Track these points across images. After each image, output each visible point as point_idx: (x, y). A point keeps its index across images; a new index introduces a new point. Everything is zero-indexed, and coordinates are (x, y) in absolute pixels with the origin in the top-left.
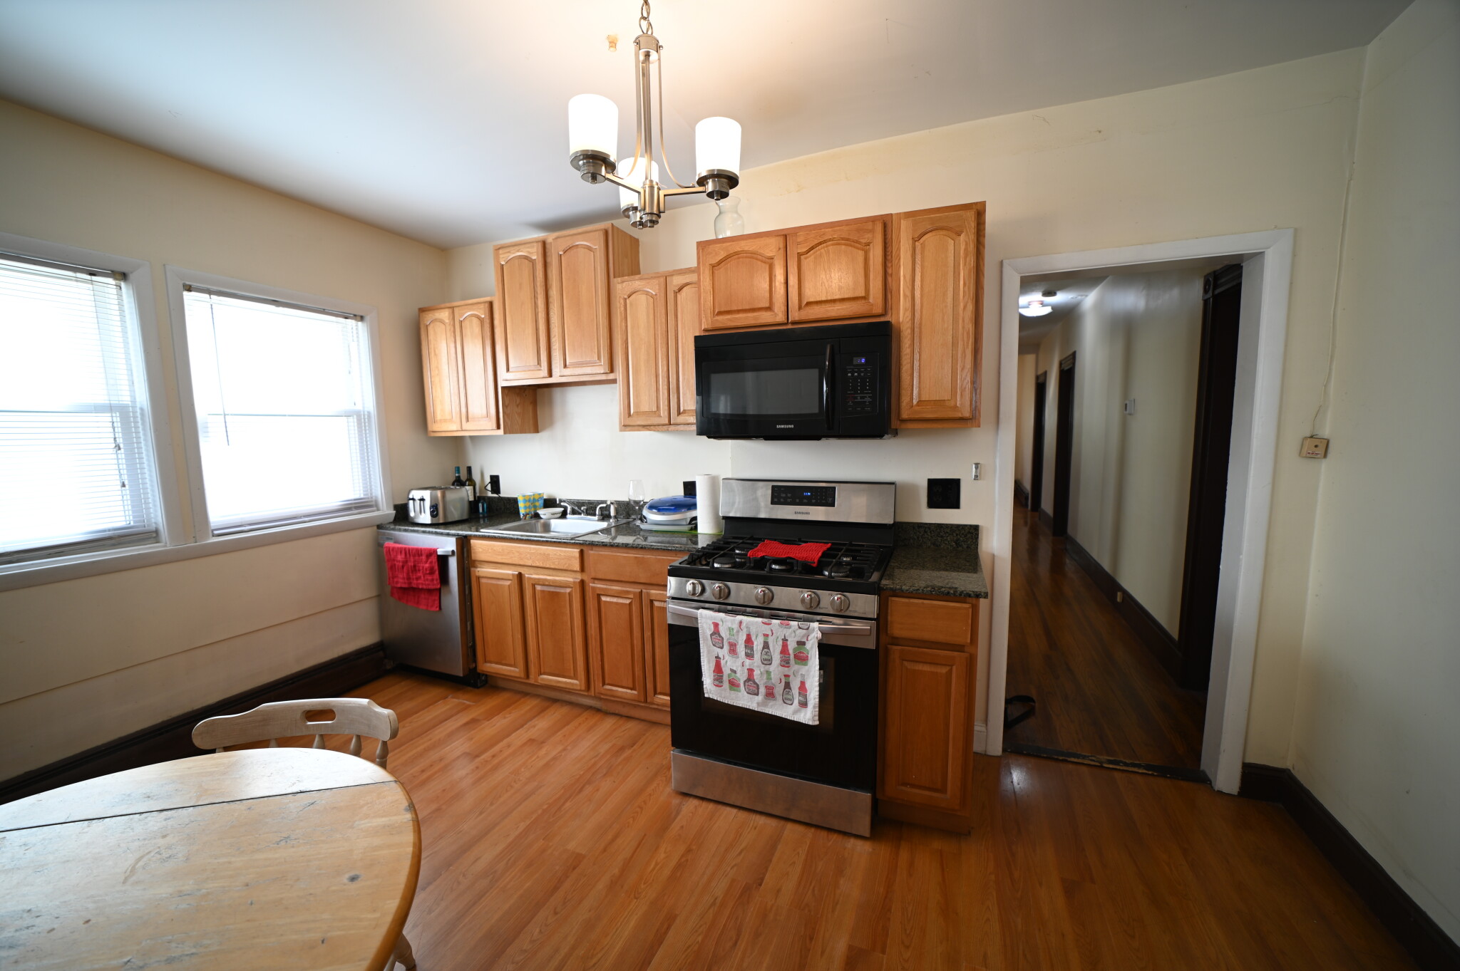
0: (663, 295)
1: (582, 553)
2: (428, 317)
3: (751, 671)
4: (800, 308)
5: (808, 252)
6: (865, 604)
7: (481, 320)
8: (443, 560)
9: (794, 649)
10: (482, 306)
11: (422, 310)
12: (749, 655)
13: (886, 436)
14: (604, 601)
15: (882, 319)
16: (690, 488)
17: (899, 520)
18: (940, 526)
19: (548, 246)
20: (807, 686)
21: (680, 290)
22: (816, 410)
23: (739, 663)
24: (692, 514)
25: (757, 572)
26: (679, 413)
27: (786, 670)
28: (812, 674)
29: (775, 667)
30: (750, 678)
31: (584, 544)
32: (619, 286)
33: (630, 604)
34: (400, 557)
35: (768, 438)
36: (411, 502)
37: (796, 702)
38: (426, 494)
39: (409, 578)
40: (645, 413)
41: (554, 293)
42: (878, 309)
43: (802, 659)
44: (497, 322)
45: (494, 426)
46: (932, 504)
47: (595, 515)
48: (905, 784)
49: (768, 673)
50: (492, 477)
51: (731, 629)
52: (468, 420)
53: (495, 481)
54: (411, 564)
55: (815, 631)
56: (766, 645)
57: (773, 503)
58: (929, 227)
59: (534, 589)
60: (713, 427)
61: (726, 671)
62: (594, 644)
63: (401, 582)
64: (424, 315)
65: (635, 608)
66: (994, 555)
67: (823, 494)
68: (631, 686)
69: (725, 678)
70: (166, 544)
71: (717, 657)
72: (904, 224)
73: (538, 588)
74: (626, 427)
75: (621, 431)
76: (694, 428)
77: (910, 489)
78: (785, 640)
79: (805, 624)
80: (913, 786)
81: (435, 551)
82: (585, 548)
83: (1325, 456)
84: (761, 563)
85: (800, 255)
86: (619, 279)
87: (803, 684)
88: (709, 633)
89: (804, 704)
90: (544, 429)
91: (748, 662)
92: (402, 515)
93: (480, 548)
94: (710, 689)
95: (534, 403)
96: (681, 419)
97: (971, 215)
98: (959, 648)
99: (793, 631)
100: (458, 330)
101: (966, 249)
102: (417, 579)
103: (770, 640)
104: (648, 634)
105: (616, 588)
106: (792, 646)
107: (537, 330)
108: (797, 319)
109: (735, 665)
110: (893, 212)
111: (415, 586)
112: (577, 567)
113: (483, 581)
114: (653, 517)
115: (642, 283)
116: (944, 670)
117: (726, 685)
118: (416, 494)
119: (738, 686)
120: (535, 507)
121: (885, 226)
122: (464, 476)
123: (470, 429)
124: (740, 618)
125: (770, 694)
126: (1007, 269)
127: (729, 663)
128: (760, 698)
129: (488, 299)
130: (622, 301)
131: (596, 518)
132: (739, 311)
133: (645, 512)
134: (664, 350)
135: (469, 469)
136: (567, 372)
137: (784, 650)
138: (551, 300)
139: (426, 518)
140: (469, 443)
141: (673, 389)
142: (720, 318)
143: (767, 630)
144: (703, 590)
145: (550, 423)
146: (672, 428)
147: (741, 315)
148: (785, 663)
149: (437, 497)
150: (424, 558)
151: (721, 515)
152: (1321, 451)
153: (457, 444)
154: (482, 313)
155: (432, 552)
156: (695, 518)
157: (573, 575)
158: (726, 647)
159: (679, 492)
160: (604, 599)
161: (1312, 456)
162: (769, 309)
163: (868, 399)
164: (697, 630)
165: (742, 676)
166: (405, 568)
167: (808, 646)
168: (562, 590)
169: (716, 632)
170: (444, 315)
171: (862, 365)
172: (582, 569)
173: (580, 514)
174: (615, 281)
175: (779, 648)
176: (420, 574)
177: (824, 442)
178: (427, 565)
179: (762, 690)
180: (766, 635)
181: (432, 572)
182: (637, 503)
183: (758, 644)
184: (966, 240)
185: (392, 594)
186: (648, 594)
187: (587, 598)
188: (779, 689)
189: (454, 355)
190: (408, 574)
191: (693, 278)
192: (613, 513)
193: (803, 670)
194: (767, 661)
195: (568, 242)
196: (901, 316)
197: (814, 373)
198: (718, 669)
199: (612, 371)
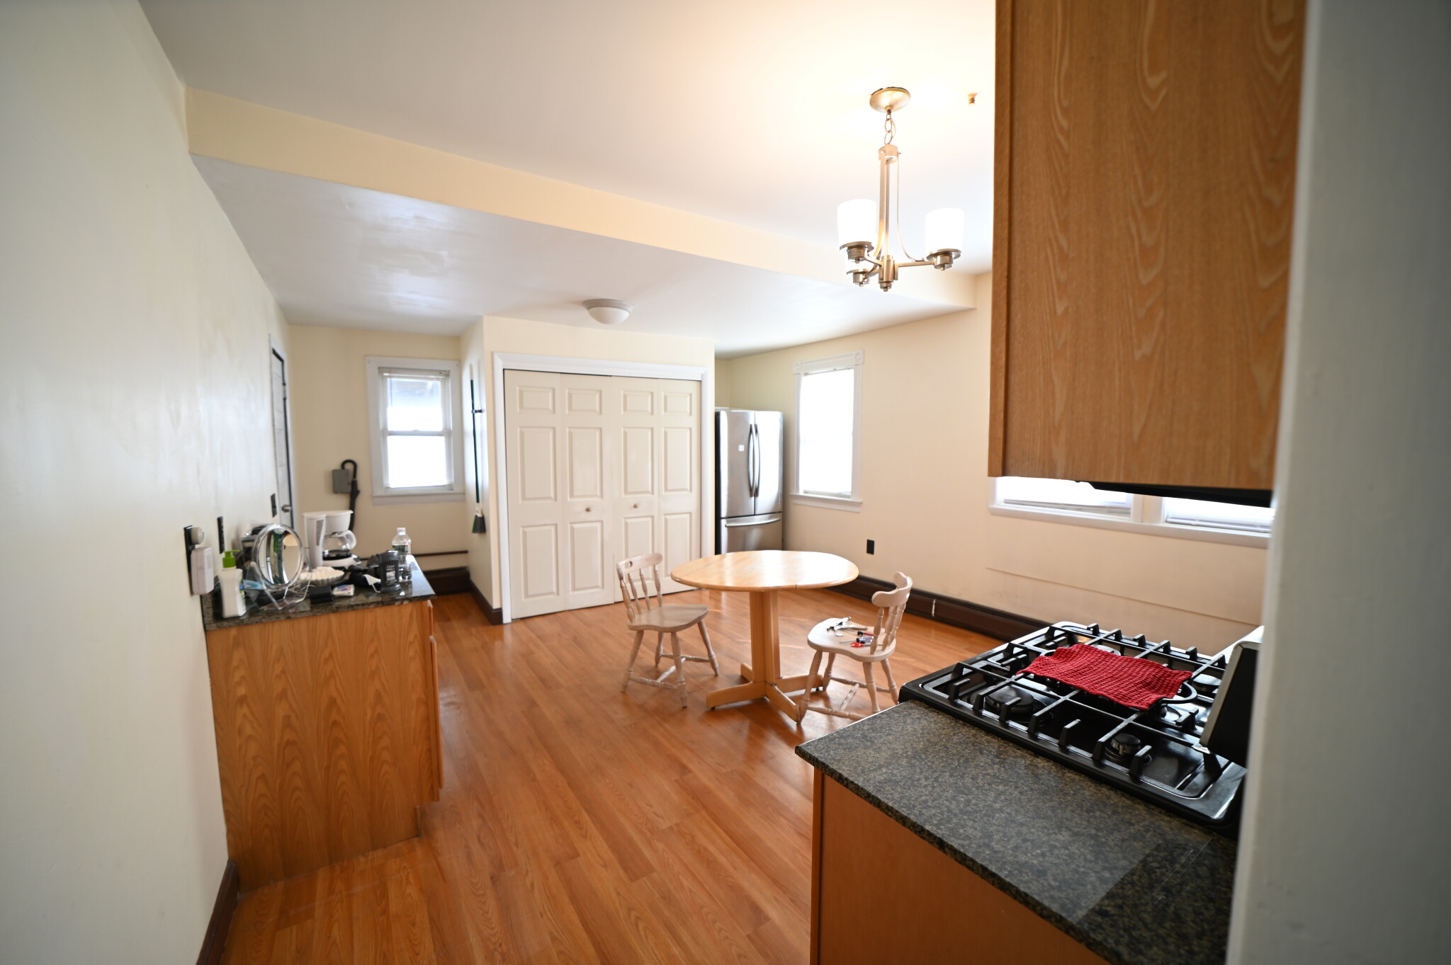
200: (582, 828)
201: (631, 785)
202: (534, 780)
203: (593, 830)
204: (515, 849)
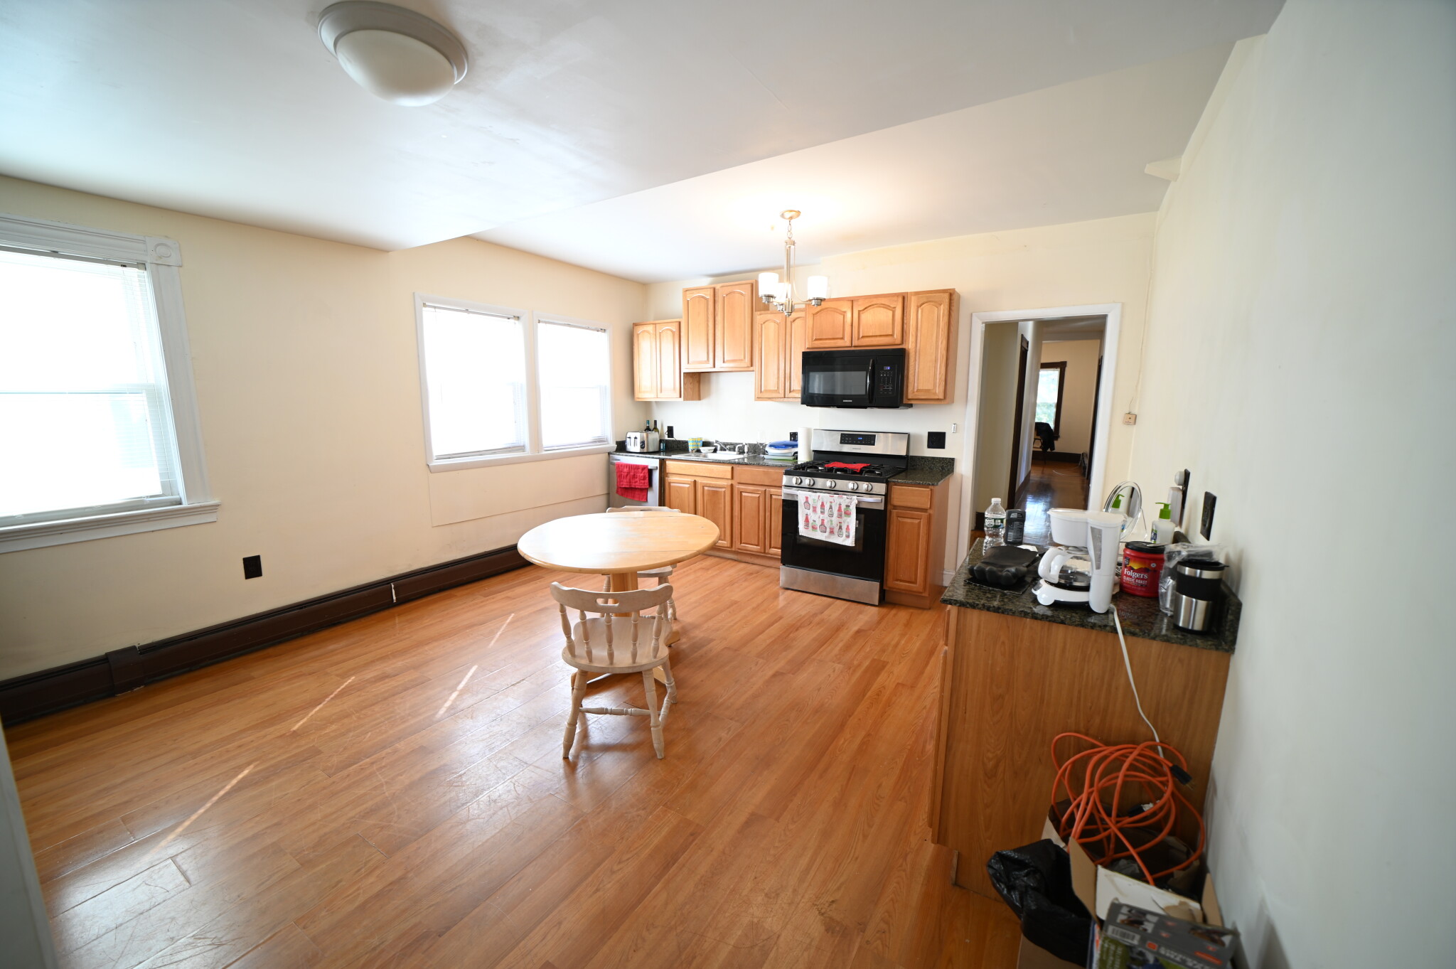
0: (784, 323)
1: (732, 468)
2: (640, 330)
3: (823, 520)
4: (858, 339)
5: (864, 310)
6: (880, 488)
7: (673, 332)
8: (650, 472)
9: (845, 509)
10: (674, 324)
11: (635, 325)
12: (823, 513)
13: (900, 408)
14: (745, 496)
15: (901, 347)
16: (794, 436)
17: (911, 454)
18: (933, 458)
19: (716, 291)
20: (850, 527)
21: (794, 321)
22: (864, 393)
23: (817, 516)
24: (795, 450)
25: (829, 474)
26: (790, 392)
27: (840, 520)
28: (852, 522)
29: (835, 519)
30: (822, 524)
31: (735, 463)
32: (758, 317)
33: (759, 497)
34: (626, 470)
35: (839, 407)
36: (628, 440)
37: (844, 536)
38: (638, 435)
39: (630, 482)
40: (770, 391)
41: (719, 318)
42: (899, 341)
43: (848, 514)
44: (682, 334)
45: (679, 395)
46: (930, 446)
47: (734, 451)
48: (897, 580)
49: (831, 521)
50: (669, 427)
51: (814, 500)
52: (661, 392)
53: (670, 430)
54: (632, 474)
55: (855, 499)
56: (831, 507)
57: (841, 443)
58: (925, 300)
59: (703, 489)
60: (809, 400)
61: (811, 521)
62: (736, 520)
63: (625, 484)
64: (636, 327)
65: (761, 499)
66: (962, 475)
67: (869, 439)
68: (757, 544)
69: (810, 525)
70: (528, 453)
71: (807, 515)
72: (913, 299)
73: (706, 488)
74: (759, 398)
75: (755, 400)
76: (800, 400)
77: (919, 437)
78: (840, 504)
79: (849, 497)
80: (901, 581)
81: (647, 466)
82: (734, 466)
83: (1135, 423)
84: (831, 470)
85: (859, 311)
86: (759, 313)
87: (848, 526)
88: (803, 502)
89: (848, 536)
90: (703, 398)
91: (822, 516)
92: (621, 447)
93: (671, 466)
94: (803, 531)
95: (699, 382)
96: (792, 395)
97: (947, 296)
98: (924, 510)
99: (844, 500)
100: (658, 336)
101: (943, 313)
102: (636, 482)
103: (833, 504)
104: (768, 514)
105: (751, 488)
106: (843, 507)
107: (708, 340)
108: (856, 344)
109: (815, 518)
110: (909, 291)
111: (633, 486)
112: (730, 477)
113: (672, 484)
114: (771, 451)
115: (772, 315)
116: (917, 521)
117: (810, 528)
118: (632, 435)
119: (816, 529)
120: (698, 445)
121: (904, 298)
122: (652, 427)
123: (662, 397)
124: (818, 494)
125: (832, 532)
126: (975, 318)
127: (812, 517)
128: (827, 534)
129: (678, 320)
130: (760, 326)
131: (736, 453)
132: (826, 339)
133: (767, 449)
134: (783, 355)
135: (655, 422)
136: (725, 365)
137: (840, 510)
138: (716, 322)
139: (638, 449)
140: (654, 406)
141: (788, 377)
142: (816, 342)
143: (831, 499)
144: (801, 482)
145: (708, 394)
146: (786, 399)
147: (827, 341)
148: (840, 516)
149: (643, 437)
150: (640, 470)
151: (812, 449)
152: (1132, 421)
153: (647, 406)
154: (675, 328)
155: (644, 468)
156: (796, 453)
157: (727, 481)
158: (811, 509)
159: (787, 439)
160: (744, 494)
161: (1128, 423)
162: (842, 338)
163: (891, 388)
164: (797, 502)
165: (818, 523)
166: (628, 477)
167: (851, 508)
168: (720, 490)
169: (807, 501)
170: (650, 328)
171: (888, 370)
172: (732, 478)
173: (725, 450)
174: (756, 314)
175: (837, 508)
176: (637, 480)
177: (869, 410)
178: (642, 475)
179: (828, 530)
180: (831, 502)
181: (644, 479)
182: (761, 444)
183: (827, 507)
184: (944, 309)
185: (617, 492)
186: (770, 491)
187: (734, 494)
188: (836, 529)
189: (654, 349)
190: (630, 480)
191: (802, 314)
192: (746, 450)
193: (848, 519)
194: (831, 515)
195: (730, 289)
196: (910, 345)
197: (865, 373)
198: (807, 520)
199: (752, 365)
200: (880, 691)
201: (819, 690)
202: (869, 735)
203: (875, 687)
204: (928, 707)
